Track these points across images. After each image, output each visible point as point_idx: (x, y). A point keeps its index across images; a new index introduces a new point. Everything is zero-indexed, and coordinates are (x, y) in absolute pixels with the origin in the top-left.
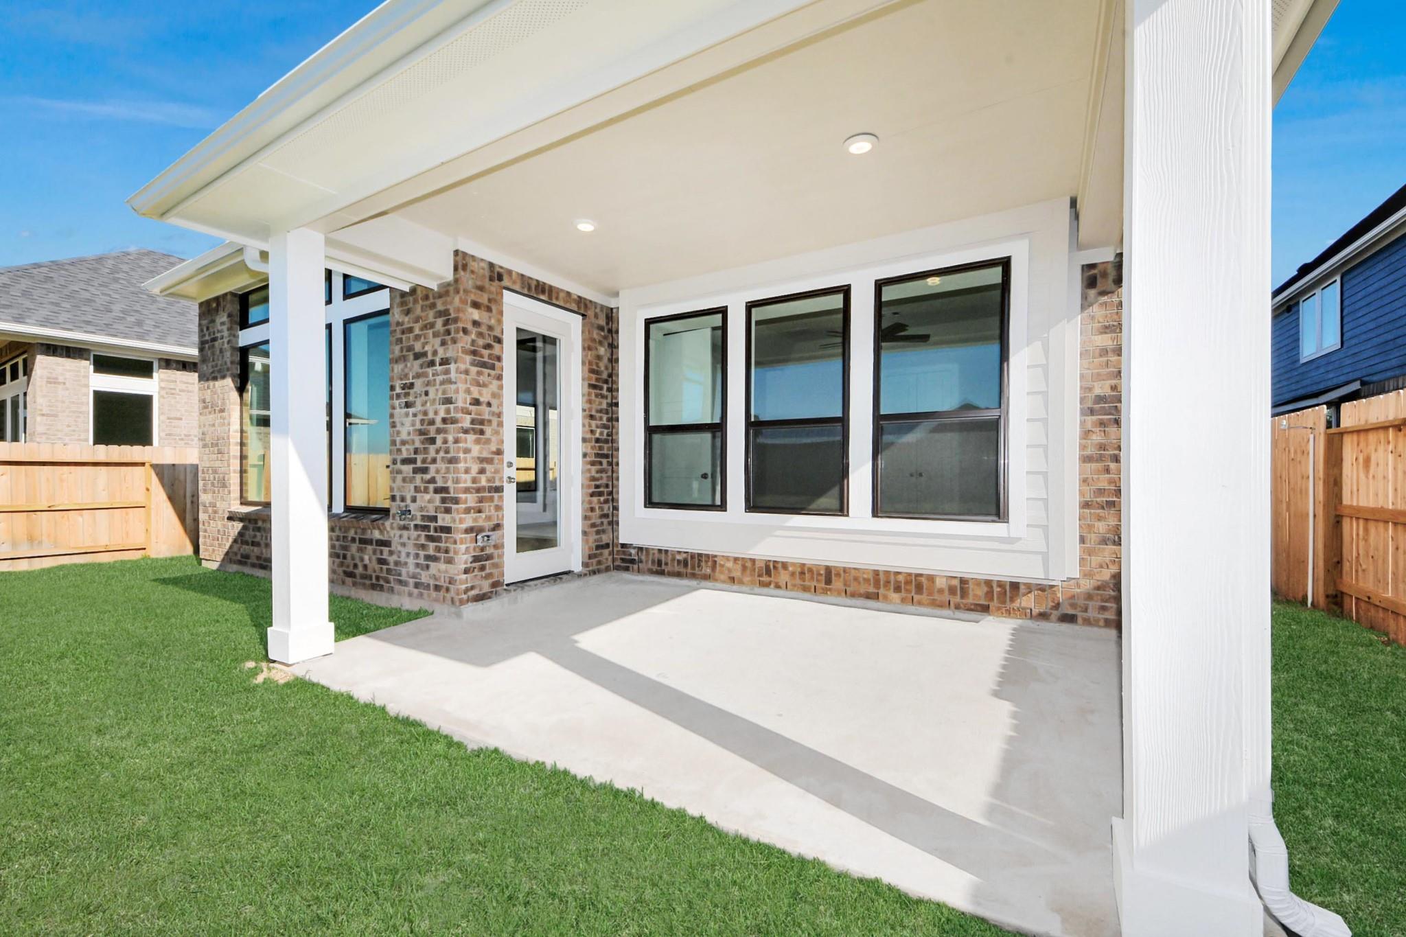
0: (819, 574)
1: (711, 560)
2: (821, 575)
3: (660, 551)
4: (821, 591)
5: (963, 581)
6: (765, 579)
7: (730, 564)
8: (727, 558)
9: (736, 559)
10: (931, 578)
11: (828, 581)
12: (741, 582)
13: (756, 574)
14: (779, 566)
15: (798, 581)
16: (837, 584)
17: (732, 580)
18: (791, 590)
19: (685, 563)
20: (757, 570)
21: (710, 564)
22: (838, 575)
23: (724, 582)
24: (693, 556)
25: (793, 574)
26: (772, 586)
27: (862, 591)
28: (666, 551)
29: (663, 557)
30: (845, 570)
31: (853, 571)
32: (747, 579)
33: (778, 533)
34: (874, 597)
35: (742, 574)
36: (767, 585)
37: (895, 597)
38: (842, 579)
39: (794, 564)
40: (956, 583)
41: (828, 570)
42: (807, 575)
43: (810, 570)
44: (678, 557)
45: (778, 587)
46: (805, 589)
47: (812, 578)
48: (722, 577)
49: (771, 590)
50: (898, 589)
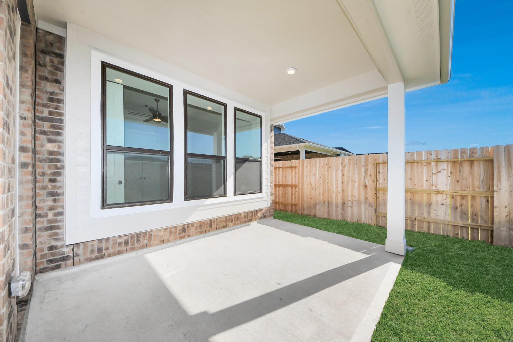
0: (207, 224)
1: (149, 235)
2: (208, 224)
3: (100, 241)
4: (208, 231)
5: (247, 213)
6: (183, 234)
7: (162, 233)
8: (160, 230)
9: (165, 229)
10: (240, 214)
11: (211, 226)
12: (168, 241)
13: (178, 234)
14: (190, 225)
15: (199, 230)
16: (214, 226)
17: (163, 242)
18: (195, 235)
19: (126, 243)
20: (178, 231)
21: (147, 237)
22: (214, 222)
23: (157, 245)
24: (132, 237)
25: (196, 228)
26: (186, 237)
27: (222, 226)
28: (107, 239)
29: (104, 245)
30: (217, 219)
31: (219, 219)
32: (172, 237)
33: (200, 209)
34: (224, 227)
35: (169, 237)
36: (184, 237)
37: (231, 224)
38: (215, 223)
39: (197, 223)
40: (246, 214)
41: (211, 221)
42: (202, 226)
43: (204, 223)
44: (119, 241)
45: (189, 236)
46: (201, 233)
47: (204, 227)
48: (156, 242)
49: (186, 239)
50: (232, 221)
